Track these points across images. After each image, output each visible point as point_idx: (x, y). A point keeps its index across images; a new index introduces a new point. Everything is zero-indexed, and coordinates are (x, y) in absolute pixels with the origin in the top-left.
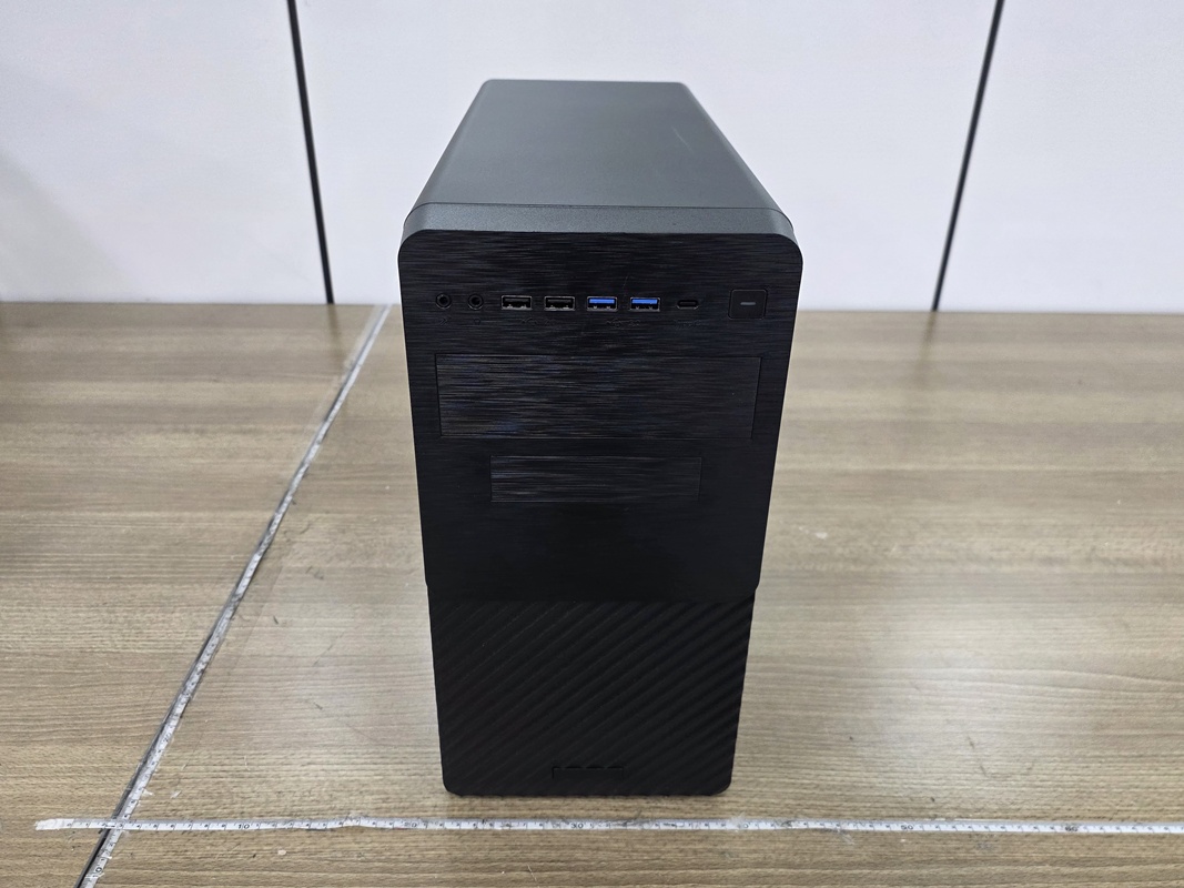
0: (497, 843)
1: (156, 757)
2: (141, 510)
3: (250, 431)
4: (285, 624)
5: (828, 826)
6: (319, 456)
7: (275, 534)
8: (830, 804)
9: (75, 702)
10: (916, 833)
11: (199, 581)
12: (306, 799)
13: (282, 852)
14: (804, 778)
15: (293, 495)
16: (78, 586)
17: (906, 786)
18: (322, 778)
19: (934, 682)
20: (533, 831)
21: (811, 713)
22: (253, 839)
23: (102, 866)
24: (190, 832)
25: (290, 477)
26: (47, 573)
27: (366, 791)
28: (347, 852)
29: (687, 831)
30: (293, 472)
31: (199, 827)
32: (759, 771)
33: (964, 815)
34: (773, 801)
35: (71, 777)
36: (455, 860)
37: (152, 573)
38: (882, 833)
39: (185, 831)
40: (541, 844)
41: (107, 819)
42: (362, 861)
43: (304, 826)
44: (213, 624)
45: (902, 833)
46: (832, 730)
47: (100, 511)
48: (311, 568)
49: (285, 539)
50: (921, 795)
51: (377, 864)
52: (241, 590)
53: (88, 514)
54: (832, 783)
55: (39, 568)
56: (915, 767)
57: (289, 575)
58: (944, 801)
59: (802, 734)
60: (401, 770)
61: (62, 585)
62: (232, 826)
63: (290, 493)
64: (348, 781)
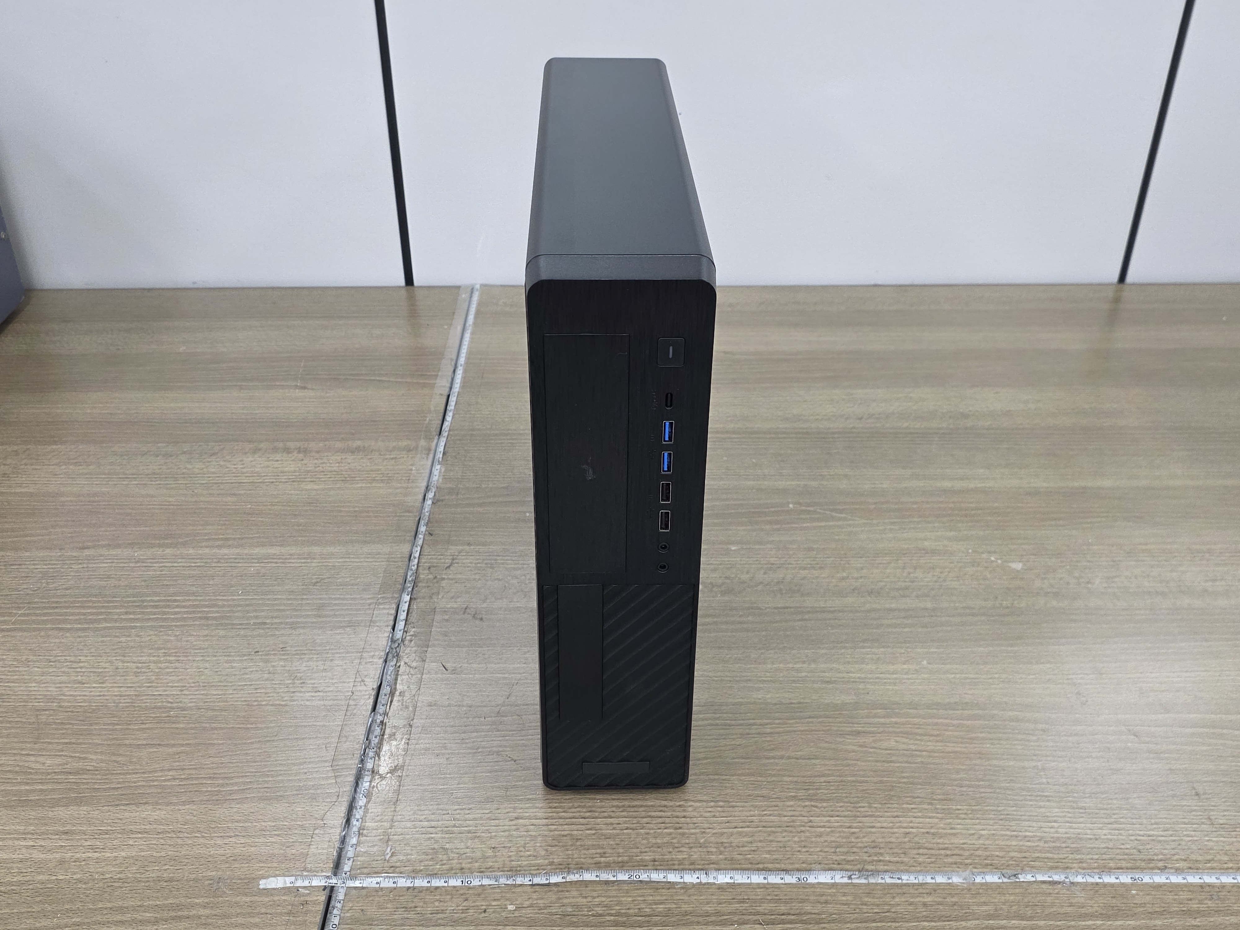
0: (724, 897)
1: (358, 814)
2: (263, 545)
3: (358, 449)
4: (454, 671)
5: (1056, 878)
6: (444, 478)
7: (417, 569)
8: (1056, 856)
9: (258, 759)
10: (1147, 884)
11: (351, 625)
12: (522, 854)
13: (511, 907)
14: (1026, 831)
15: (427, 525)
16: (222, 633)
17: (1133, 838)
18: (534, 833)
19: (1153, 729)
20: (759, 884)
21: (1026, 764)
22: (479, 895)
23: (336, 921)
24: (414, 888)
25: (418, 504)
26: (184, 619)
27: (581, 846)
28: (577, 906)
29: (914, 885)
30: (421, 497)
31: (421, 883)
32: (979, 824)
33: (1194, 867)
34: (997, 853)
35: (278, 835)
36: (686, 914)
37: (296, 616)
38: (1112, 885)
39: (409, 888)
40: (769, 898)
41: (328, 877)
42: (593, 915)
43: (526, 881)
44: (378, 673)
45: (1132, 884)
46: (1049, 780)
47: (220, 547)
48: (466, 609)
49: (431, 576)
50: (1148, 847)
51: (608, 918)
52: (399, 635)
53: (207, 551)
54: (1056, 835)
55: (172, 613)
56: (1140, 818)
57: (446, 617)
58: (1173, 852)
59: (1019, 785)
60: (612, 824)
61: (206, 632)
62: (455, 882)
63: (422, 522)
64: (560, 835)
